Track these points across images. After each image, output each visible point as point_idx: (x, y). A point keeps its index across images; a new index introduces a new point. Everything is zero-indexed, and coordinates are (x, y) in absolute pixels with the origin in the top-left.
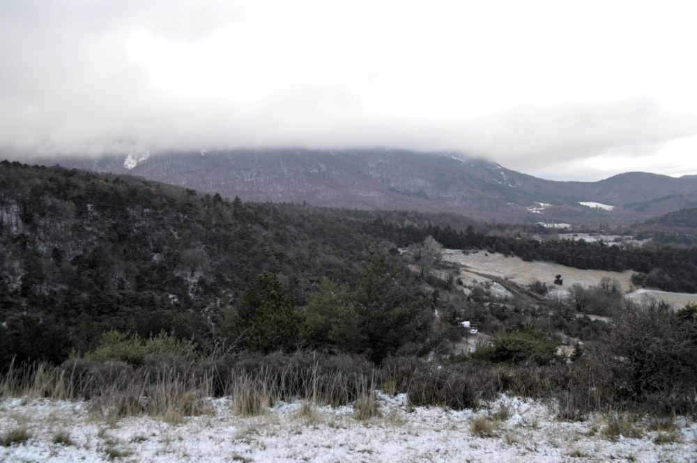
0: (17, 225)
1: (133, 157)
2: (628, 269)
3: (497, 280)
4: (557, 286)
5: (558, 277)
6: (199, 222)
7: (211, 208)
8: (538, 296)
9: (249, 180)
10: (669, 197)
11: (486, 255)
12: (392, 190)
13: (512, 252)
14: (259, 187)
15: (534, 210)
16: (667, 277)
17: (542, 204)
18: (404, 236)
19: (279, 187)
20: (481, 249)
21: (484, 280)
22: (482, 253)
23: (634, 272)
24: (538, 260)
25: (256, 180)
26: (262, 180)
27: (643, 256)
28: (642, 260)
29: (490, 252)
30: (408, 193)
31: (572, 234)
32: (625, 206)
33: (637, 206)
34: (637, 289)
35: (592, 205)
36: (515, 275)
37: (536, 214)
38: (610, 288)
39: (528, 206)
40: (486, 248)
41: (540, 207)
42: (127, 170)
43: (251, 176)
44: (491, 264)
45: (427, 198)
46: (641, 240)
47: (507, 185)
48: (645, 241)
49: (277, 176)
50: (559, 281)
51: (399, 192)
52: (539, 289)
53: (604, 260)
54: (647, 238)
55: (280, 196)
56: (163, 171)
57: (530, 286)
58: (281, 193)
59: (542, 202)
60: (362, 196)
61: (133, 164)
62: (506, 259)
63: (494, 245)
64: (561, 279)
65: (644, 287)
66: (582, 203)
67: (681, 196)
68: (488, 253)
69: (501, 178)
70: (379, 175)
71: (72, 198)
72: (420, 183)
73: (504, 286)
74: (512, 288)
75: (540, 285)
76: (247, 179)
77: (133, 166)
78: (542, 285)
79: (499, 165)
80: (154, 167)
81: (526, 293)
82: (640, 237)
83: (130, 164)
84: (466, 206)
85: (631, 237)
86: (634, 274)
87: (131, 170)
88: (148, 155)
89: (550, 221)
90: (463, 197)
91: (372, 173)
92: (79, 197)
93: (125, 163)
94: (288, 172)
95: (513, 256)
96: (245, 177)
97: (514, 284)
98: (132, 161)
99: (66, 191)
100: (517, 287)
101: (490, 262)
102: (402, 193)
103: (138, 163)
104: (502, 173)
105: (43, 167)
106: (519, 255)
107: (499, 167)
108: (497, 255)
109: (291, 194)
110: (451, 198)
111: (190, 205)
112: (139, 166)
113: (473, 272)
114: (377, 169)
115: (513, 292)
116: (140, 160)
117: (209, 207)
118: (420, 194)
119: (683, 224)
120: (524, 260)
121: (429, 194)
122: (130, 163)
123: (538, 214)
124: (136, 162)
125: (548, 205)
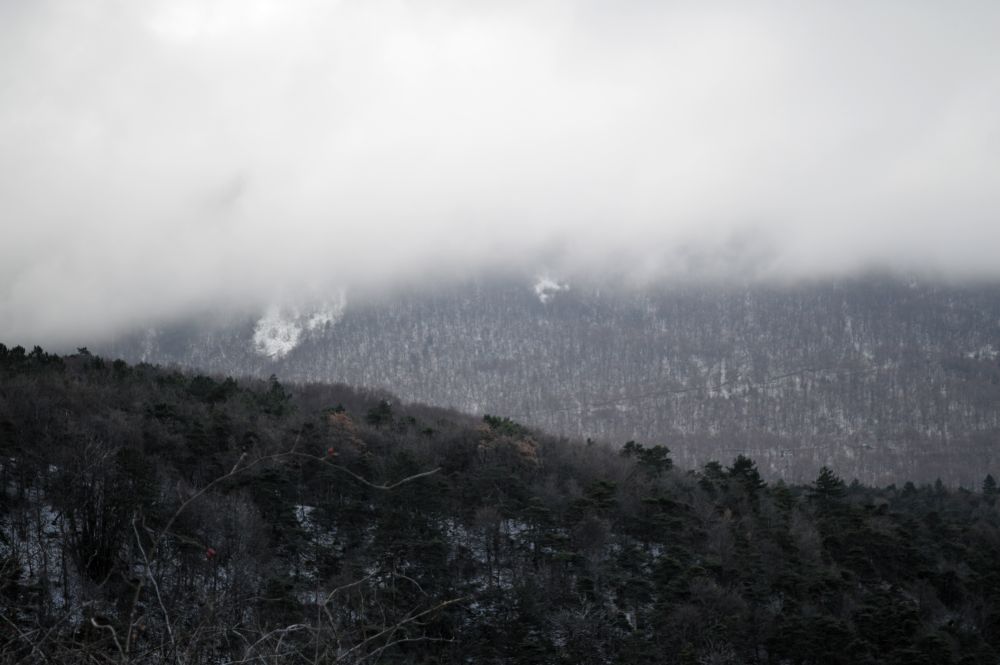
0: (64, 584)
1: (287, 315)
6: (716, 571)
7: (745, 518)
9: (725, 394)
14: (763, 423)
19: (842, 422)
25: (753, 392)
26: (773, 393)
42: (263, 359)
43: (732, 377)
49: (831, 377)
55: (849, 454)
56: (396, 362)
58: (854, 442)
61: (287, 338)
71: (244, 482)
76: (717, 389)
77: (287, 347)
80: (363, 348)
83: (277, 341)
87: (281, 361)
88: (343, 303)
92: (271, 478)
93: (258, 337)
94: (879, 360)
96: (710, 384)
98: (282, 330)
99: (217, 455)
103: (305, 335)
105: (119, 364)
109: (891, 445)
111: (668, 505)
112: (307, 347)
116: (312, 324)
117: (736, 514)
122: (274, 334)
124: (296, 333)
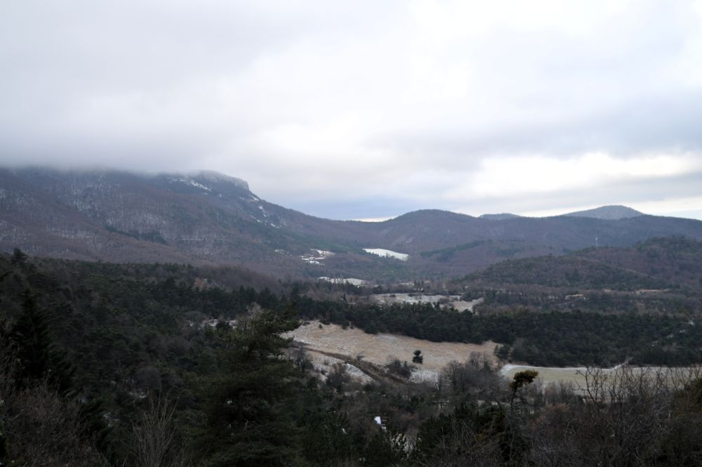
2: (486, 340)
3: (348, 360)
4: (417, 365)
5: (418, 353)
8: (402, 378)
10: (476, 244)
11: (321, 327)
12: (111, 229)
13: (350, 323)
15: (311, 260)
16: (536, 350)
17: (320, 252)
18: (209, 303)
20: (311, 319)
21: (335, 361)
22: (315, 324)
23: (495, 344)
24: (383, 332)
27: (501, 324)
28: (501, 328)
29: (325, 323)
30: (135, 234)
31: (389, 295)
32: (422, 254)
33: (439, 255)
34: (504, 364)
35: (381, 252)
36: (362, 352)
37: (314, 265)
38: (481, 365)
39: (303, 254)
40: (317, 318)
41: (318, 255)
44: (329, 339)
45: (163, 242)
46: (471, 301)
47: (268, 224)
48: (475, 302)
50: (418, 358)
51: (121, 233)
52: (399, 370)
53: (459, 329)
54: (477, 298)
57: (388, 366)
59: (321, 250)
60: (65, 239)
62: (345, 331)
63: (327, 314)
64: (420, 355)
65: (510, 362)
66: (368, 250)
67: (490, 241)
68: (323, 325)
69: (259, 214)
70: (89, 207)
72: (152, 219)
73: (360, 368)
74: (369, 371)
75: (399, 365)
78: (402, 365)
79: (256, 197)
81: (386, 375)
82: (468, 298)
84: (221, 254)
85: (459, 297)
86: (497, 347)
89: (337, 276)
90: (215, 241)
91: (77, 203)
95: (352, 328)
97: (370, 365)
100: (375, 369)
101: (328, 336)
102: (128, 235)
104: (261, 208)
106: (360, 326)
107: (255, 199)
108: (333, 327)
110: (198, 242)
113: (316, 351)
114: (85, 197)
115: (372, 376)
118: (153, 236)
119: (511, 279)
120: (367, 332)
121: (166, 236)
123: (317, 265)
125: (328, 252)
